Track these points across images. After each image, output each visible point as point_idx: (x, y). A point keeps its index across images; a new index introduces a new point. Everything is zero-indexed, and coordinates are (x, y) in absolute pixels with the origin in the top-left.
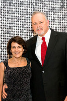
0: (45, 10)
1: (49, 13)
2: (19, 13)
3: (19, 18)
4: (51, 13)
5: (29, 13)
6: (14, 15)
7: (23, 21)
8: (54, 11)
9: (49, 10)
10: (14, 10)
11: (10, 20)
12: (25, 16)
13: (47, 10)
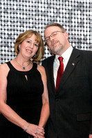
0: (67, 7)
1: (73, 12)
2: (25, 12)
3: (25, 20)
4: (76, 12)
5: (40, 13)
6: (15, 15)
7: (31, 25)
8: (82, 9)
9: (73, 8)
10: (15, 7)
11: (9, 23)
12: (34, 17)
13: (70, 8)
